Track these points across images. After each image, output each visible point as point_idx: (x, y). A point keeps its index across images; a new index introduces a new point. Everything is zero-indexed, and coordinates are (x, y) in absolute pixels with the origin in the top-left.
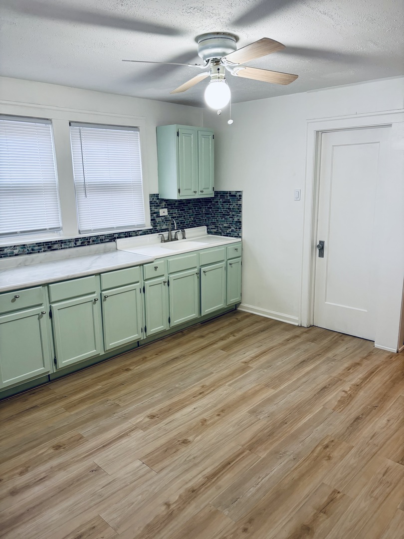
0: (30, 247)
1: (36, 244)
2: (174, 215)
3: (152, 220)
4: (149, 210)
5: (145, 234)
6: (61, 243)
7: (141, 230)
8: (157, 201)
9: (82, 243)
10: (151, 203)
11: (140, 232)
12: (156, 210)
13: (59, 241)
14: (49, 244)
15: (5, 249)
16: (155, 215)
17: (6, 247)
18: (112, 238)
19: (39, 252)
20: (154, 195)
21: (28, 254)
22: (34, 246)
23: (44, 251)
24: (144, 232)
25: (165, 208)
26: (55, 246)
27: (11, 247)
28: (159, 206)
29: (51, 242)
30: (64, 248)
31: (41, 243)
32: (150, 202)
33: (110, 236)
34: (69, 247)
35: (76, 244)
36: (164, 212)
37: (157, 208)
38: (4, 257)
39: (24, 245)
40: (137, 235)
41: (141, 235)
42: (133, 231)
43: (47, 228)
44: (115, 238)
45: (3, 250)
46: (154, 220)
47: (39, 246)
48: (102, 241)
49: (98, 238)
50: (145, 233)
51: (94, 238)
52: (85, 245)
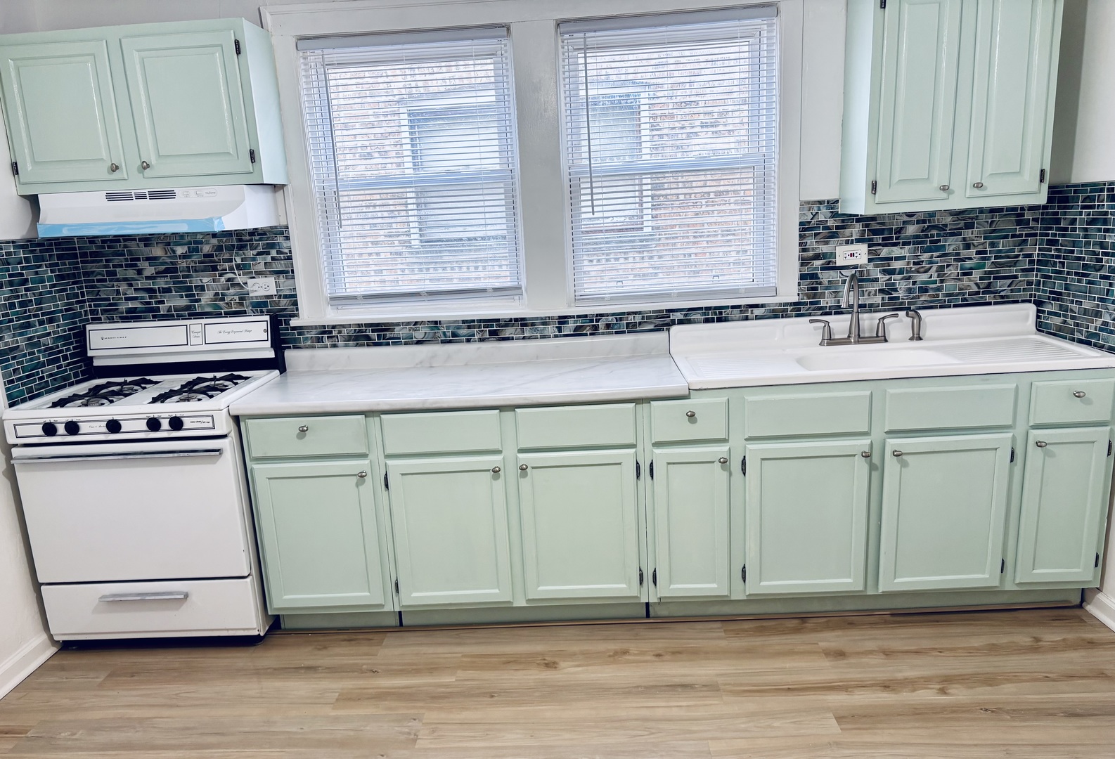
0: (448, 328)
1: (464, 322)
2: (897, 265)
3: (803, 277)
4: (797, 248)
5: (776, 317)
6: (523, 325)
7: (763, 306)
8: (831, 222)
9: (577, 329)
10: (804, 227)
11: (757, 311)
12: (824, 249)
13: (516, 320)
14: (492, 326)
15: (397, 328)
16: (818, 263)
17: (398, 324)
18: (663, 321)
19: (468, 341)
20: (821, 203)
21: (443, 342)
22: (459, 328)
23: (481, 340)
24: (774, 311)
25: (859, 241)
26: (509, 332)
27: (408, 323)
28: (834, 235)
29: (498, 320)
30: (530, 338)
31: (473, 321)
32: (801, 224)
33: (657, 317)
34: (543, 337)
35: (560, 329)
36: (852, 254)
37: (827, 243)
38: (394, 344)
39: (436, 322)
40: (747, 318)
41: (758, 318)
42: (733, 307)
43: (489, 286)
44: (673, 323)
45: (393, 330)
46: (814, 276)
47: (469, 327)
48: (632, 328)
49: (621, 319)
50: (778, 312)
51: (610, 318)
52: (586, 335)
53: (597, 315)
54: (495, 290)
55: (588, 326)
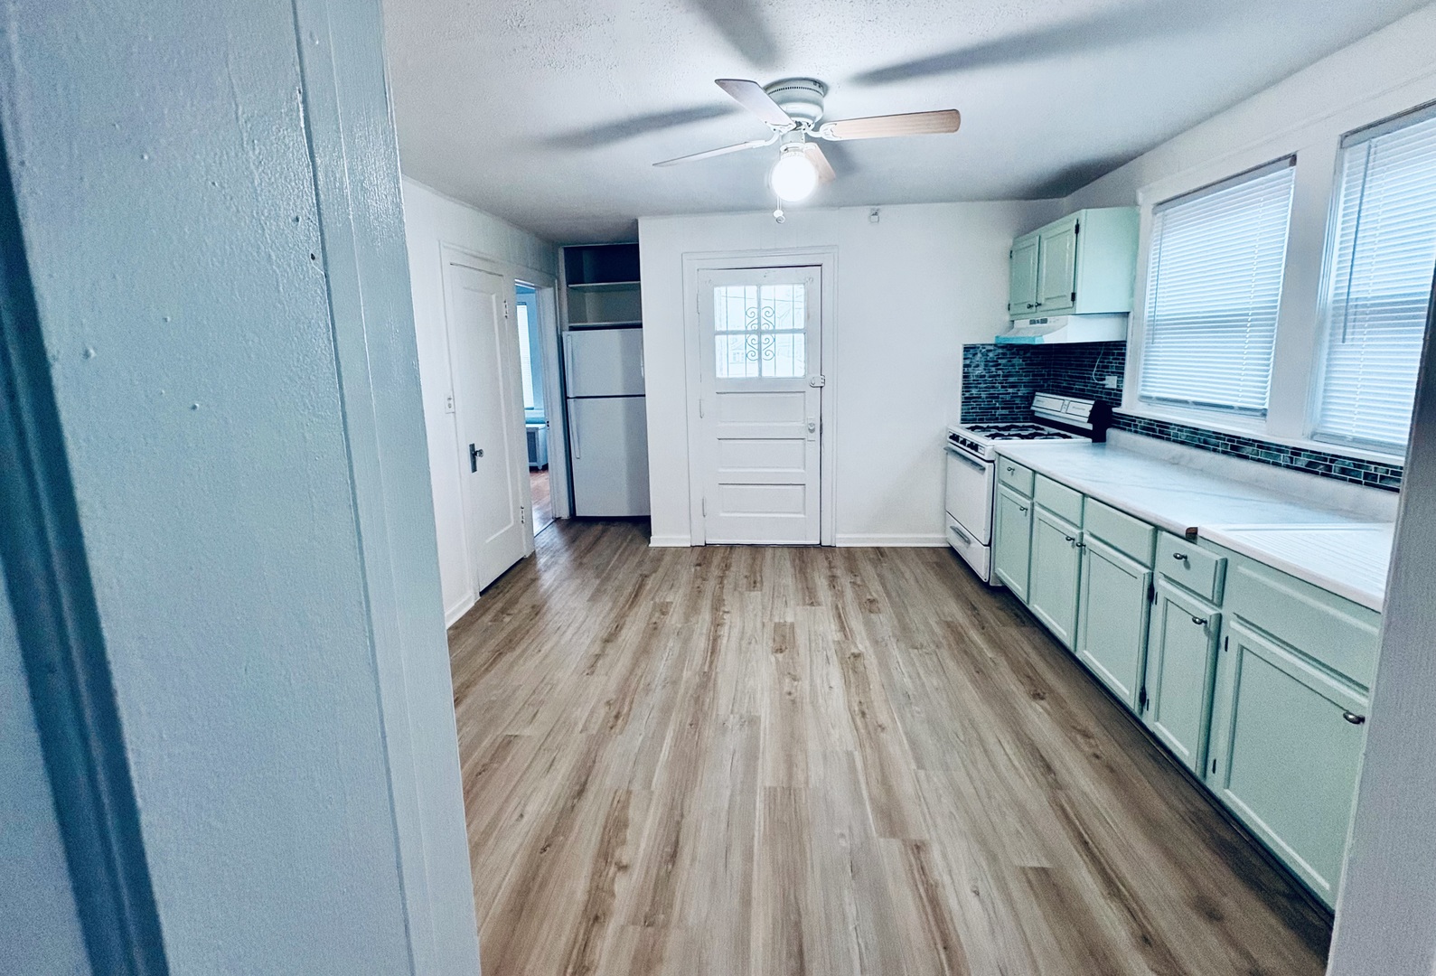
0: (1202, 436)
1: (1214, 433)
6: (1259, 447)
9: (1310, 464)
13: (1254, 441)
14: (1234, 442)
15: (1171, 428)
17: (1171, 425)
19: (1215, 450)
22: (1210, 437)
23: (1224, 453)
26: (1247, 450)
27: (1177, 426)
29: (1239, 438)
30: (1263, 461)
31: (1221, 434)
34: (1276, 464)
35: (1292, 461)
39: (1194, 429)
43: (1236, 404)
45: (1168, 429)
47: (1217, 439)
49: (1360, 466)
51: (1348, 462)
52: (1317, 473)
53: (1333, 455)
54: (1241, 408)
55: (1320, 465)
